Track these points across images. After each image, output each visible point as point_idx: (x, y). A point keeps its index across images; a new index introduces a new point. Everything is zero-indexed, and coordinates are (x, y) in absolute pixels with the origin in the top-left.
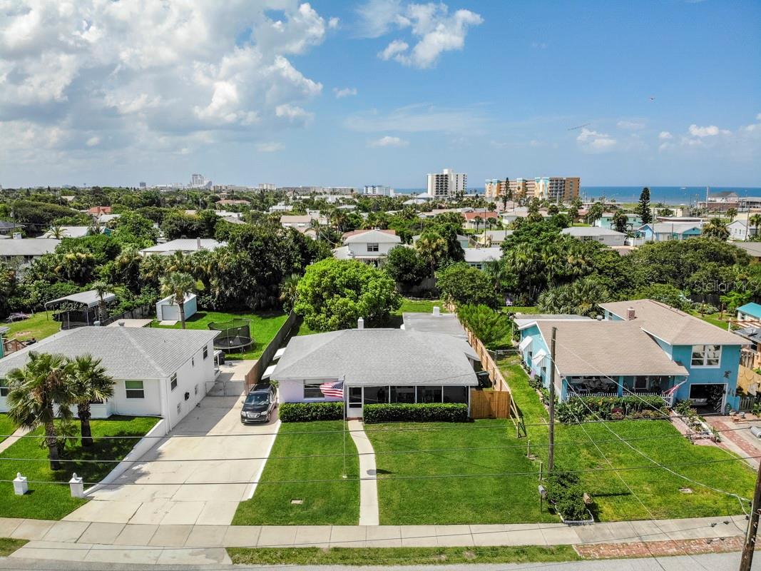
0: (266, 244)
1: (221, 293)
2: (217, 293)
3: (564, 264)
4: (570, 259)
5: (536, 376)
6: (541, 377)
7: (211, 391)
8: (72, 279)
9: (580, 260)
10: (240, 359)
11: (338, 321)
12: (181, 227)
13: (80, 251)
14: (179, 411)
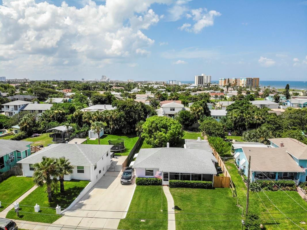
0: (131, 108)
1: (113, 127)
2: (112, 127)
3: (253, 118)
4: (256, 117)
5: (241, 169)
6: (243, 170)
7: (109, 169)
8: (57, 120)
9: (260, 117)
10: (120, 155)
11: (158, 142)
12: (98, 99)
13: (60, 110)
14: (97, 178)
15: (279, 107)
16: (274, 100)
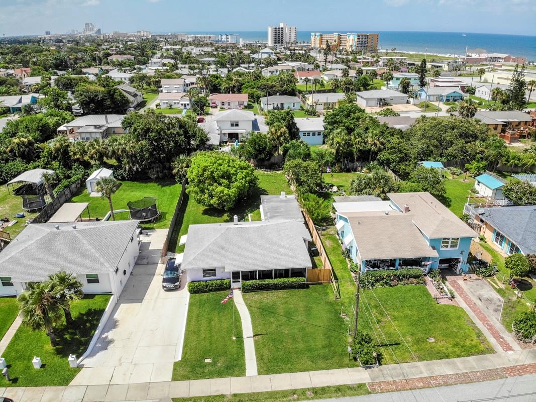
0: (159, 134)
1: (130, 168)
2: (127, 168)
3: (365, 143)
4: (370, 140)
5: (346, 248)
6: (349, 250)
7: (138, 259)
8: (20, 156)
9: (376, 141)
10: (152, 228)
13: (22, 136)
14: (121, 283)
15: (407, 100)
16: (401, 89)
